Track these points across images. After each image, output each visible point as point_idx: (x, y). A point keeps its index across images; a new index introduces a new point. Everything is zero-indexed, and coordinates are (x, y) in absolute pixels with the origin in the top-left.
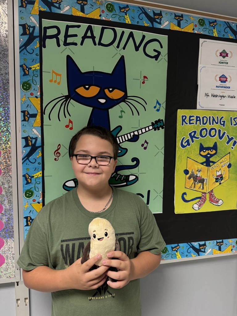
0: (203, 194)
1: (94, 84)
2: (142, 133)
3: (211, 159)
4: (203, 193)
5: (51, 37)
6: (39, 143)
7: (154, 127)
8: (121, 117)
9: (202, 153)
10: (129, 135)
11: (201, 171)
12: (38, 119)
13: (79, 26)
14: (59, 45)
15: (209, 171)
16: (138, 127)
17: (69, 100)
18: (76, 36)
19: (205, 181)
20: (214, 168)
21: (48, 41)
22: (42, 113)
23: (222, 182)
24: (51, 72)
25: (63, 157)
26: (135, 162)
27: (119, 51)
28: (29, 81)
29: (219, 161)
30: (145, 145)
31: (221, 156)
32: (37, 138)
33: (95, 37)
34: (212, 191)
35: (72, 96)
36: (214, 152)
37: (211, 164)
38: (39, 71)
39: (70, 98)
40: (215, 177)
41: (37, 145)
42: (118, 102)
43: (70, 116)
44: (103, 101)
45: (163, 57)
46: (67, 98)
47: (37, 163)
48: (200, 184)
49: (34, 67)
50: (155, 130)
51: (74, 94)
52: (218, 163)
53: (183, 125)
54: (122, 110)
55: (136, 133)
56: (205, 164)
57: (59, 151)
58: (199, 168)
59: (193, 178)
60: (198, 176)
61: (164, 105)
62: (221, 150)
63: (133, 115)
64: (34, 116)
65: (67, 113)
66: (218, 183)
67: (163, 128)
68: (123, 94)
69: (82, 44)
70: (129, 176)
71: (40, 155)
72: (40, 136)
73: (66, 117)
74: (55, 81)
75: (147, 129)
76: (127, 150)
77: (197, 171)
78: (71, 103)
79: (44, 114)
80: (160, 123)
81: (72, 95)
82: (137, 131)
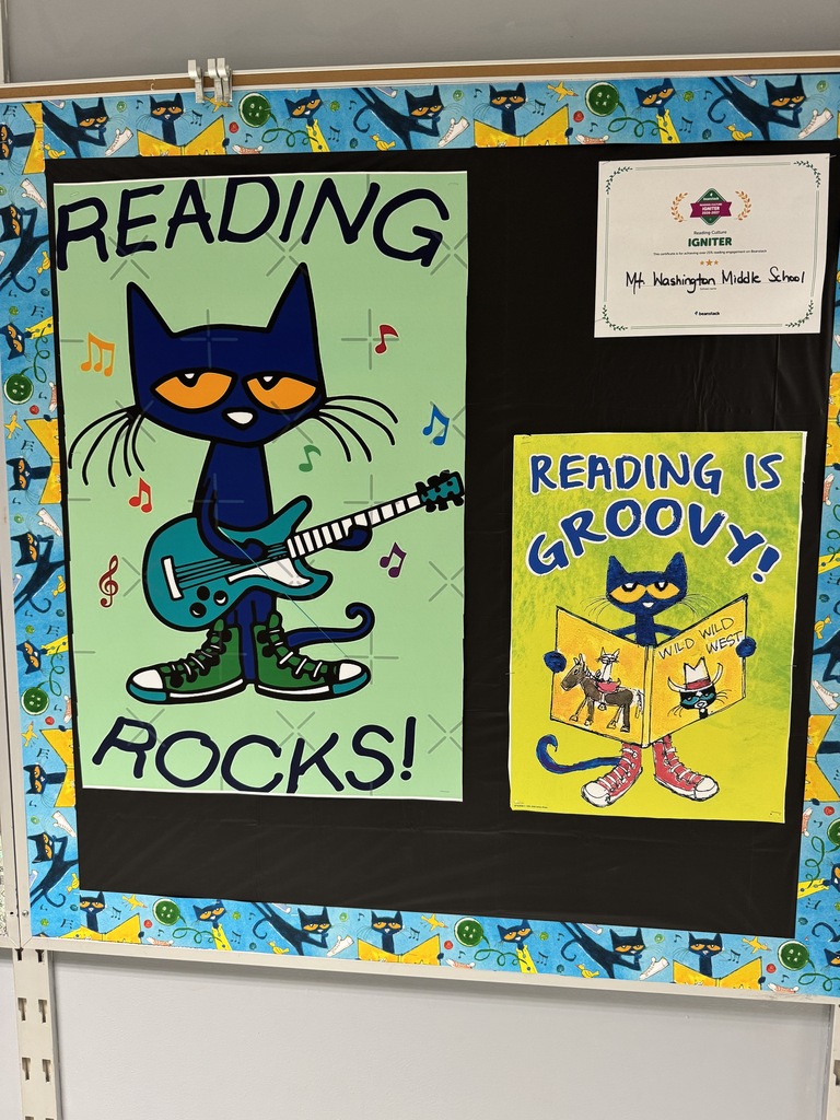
0: (628, 750)
1: (210, 366)
2: (383, 521)
3: (659, 619)
4: (625, 744)
5: (81, 234)
6: (56, 554)
7: (424, 499)
8: (306, 468)
9: (618, 593)
10: (335, 527)
11: (615, 660)
12: (53, 481)
13: (158, 190)
14: (104, 256)
15: (650, 663)
16: (368, 499)
17: (137, 421)
18: (150, 219)
19: (636, 698)
20: (674, 653)
21: (72, 246)
22: (65, 463)
23: (711, 709)
24: (86, 341)
25: (125, 595)
26: (359, 620)
27: (290, 250)
28: (26, 373)
29: (697, 628)
30: (395, 561)
31: (706, 607)
32: (52, 537)
33: (209, 216)
34: (667, 740)
35: (145, 410)
36: (672, 590)
37: (660, 637)
38: (52, 339)
39: (140, 416)
40: (678, 689)
41: (52, 559)
42: (295, 419)
43: (143, 470)
44: (243, 418)
45: (452, 252)
46: (132, 414)
47: (55, 611)
48: (612, 710)
49: (38, 331)
50: (430, 509)
51: (152, 402)
52: (694, 633)
53: (535, 489)
54: (309, 444)
55: (361, 520)
56: (632, 636)
57: (114, 577)
58: (609, 651)
59: (585, 686)
60: (603, 680)
61: (459, 423)
62: (703, 584)
63: (349, 459)
64: (43, 473)
65: (132, 461)
66: (695, 713)
67: (458, 503)
68: (309, 390)
69: (169, 244)
70: (338, 664)
71: (62, 587)
72: (60, 533)
73: (130, 474)
74: (98, 367)
75: (400, 507)
76: (330, 576)
77: (601, 659)
78: (143, 429)
79: (70, 467)
80: (450, 484)
81: (148, 406)
82: (366, 512)
